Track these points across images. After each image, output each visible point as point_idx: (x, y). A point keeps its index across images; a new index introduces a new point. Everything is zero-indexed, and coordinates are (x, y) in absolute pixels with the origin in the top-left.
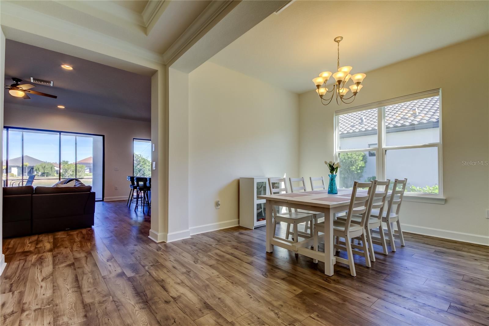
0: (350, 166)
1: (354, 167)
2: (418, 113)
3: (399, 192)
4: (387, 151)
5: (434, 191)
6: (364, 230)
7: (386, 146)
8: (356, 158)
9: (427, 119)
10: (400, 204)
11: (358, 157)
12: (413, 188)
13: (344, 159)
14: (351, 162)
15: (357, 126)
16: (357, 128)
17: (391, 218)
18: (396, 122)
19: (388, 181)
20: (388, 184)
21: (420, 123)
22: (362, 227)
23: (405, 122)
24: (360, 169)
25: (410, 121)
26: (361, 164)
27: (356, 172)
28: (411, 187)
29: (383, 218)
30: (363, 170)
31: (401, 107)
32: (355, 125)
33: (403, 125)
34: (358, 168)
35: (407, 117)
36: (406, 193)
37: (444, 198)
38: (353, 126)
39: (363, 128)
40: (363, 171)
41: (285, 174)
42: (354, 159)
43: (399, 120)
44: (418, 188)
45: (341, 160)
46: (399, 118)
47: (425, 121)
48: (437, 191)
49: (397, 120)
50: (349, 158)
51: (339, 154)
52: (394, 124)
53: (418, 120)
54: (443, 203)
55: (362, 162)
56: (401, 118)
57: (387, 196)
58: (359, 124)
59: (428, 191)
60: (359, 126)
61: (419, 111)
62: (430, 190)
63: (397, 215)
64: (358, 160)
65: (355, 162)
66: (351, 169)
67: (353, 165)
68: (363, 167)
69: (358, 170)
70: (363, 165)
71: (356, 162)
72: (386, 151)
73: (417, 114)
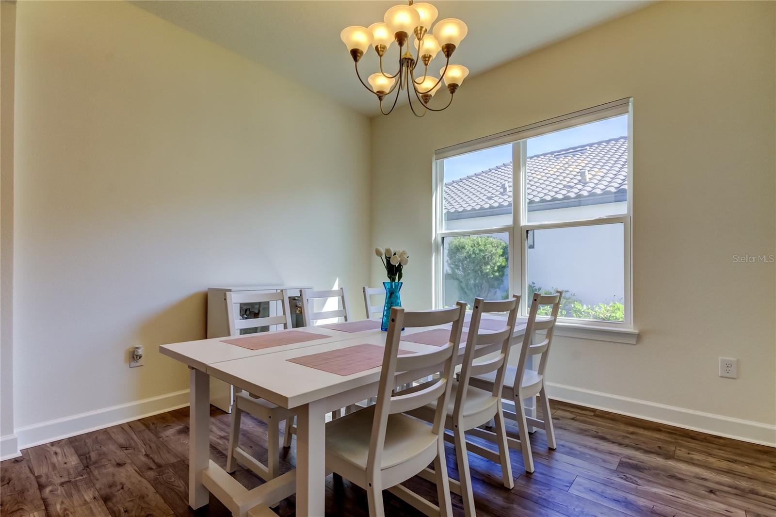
0: (482, 266)
1: (489, 267)
2: (589, 178)
3: (542, 325)
4: (529, 232)
5: (614, 315)
6: (440, 446)
7: (528, 222)
8: (492, 251)
9: (602, 187)
10: (547, 351)
11: (496, 250)
12: (576, 307)
13: (473, 253)
14: (484, 257)
15: (496, 198)
16: (496, 201)
17: (523, 388)
18: (556, 193)
19: (515, 299)
20: (513, 308)
21: (592, 194)
22: (437, 437)
23: (568, 192)
24: (498, 271)
25: (577, 190)
26: (501, 261)
27: (492, 276)
28: (573, 306)
29: (505, 387)
30: (503, 271)
31: (564, 170)
32: (494, 196)
33: (566, 198)
34: (496, 268)
35: (572, 185)
36: (562, 320)
37: (636, 331)
38: (490, 198)
39: (505, 200)
40: (504, 274)
41: (338, 279)
42: (488, 252)
43: (561, 189)
44: (585, 307)
45: (468, 255)
46: (561, 186)
47: (599, 192)
48: (620, 315)
49: (557, 190)
50: (480, 250)
51: (443, 238)
52: (552, 195)
53: (589, 189)
54: (634, 341)
55: (501, 258)
56: (563, 186)
57: (514, 335)
58: (499, 194)
59: (604, 314)
60: (500, 198)
61: (591, 176)
62: (608, 311)
63: (542, 377)
64: (495, 254)
65: (490, 258)
66: (484, 271)
67: (487, 264)
68: (504, 267)
69: (496, 272)
70: (504, 264)
71: (492, 257)
72: (527, 231)
73: (588, 180)
